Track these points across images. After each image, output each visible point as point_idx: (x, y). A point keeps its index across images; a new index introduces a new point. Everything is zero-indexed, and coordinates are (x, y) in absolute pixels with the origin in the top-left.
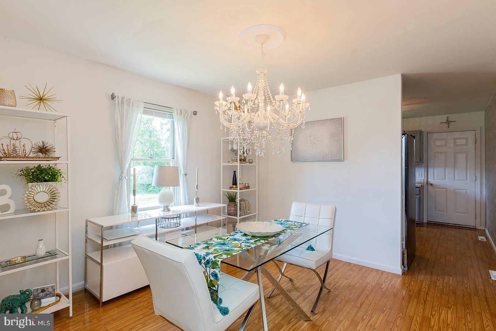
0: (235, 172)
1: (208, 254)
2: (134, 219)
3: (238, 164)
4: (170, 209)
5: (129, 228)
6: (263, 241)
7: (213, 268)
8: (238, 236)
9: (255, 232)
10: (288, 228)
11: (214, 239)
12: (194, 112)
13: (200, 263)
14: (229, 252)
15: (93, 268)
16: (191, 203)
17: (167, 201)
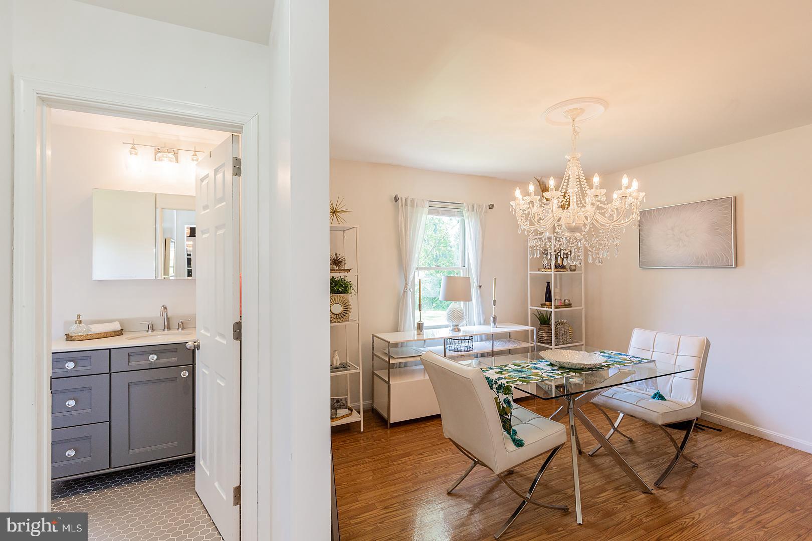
0: (548, 283)
1: (500, 379)
2: (420, 337)
3: (552, 272)
4: (460, 329)
5: (414, 348)
6: (574, 374)
7: (506, 394)
8: (541, 365)
9: (563, 360)
10: (618, 363)
11: (510, 365)
12: (489, 206)
13: (491, 388)
14: (526, 380)
15: (380, 386)
16: (487, 323)
17: (457, 318)
